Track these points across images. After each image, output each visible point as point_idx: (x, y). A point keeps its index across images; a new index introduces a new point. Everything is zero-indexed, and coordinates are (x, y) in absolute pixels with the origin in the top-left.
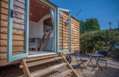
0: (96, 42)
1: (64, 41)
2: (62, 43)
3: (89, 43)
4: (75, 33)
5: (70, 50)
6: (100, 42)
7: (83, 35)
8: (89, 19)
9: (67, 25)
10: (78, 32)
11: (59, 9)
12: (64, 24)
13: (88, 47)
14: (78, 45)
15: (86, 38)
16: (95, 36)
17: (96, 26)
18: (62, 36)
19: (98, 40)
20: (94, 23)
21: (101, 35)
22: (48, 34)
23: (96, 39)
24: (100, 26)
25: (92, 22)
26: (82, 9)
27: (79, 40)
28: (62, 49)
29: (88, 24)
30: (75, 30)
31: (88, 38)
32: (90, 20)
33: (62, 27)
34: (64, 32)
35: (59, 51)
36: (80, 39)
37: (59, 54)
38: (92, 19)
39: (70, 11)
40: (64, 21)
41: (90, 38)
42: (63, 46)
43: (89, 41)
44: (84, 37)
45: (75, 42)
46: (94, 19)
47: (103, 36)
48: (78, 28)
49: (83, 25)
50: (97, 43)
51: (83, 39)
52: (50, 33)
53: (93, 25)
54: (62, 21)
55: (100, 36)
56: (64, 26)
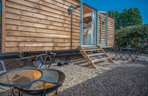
0: (131, 38)
1: (101, 37)
2: (100, 38)
3: (124, 40)
4: (111, 30)
5: (107, 44)
6: (136, 38)
7: (119, 31)
8: (127, 9)
9: (104, 24)
10: (113, 28)
11: (98, 12)
12: (102, 23)
13: (123, 44)
14: (113, 40)
15: (121, 35)
16: (131, 32)
17: (137, 18)
18: (100, 33)
19: (134, 37)
20: (134, 14)
21: (138, 31)
22: (86, 31)
23: (132, 35)
24: (142, 18)
25: (131, 13)
26: (117, 7)
27: (113, 36)
28: (100, 43)
29: (125, 15)
30: (110, 28)
31: (123, 35)
32: (129, 11)
33: (101, 26)
34: (102, 30)
35: (98, 44)
36: (115, 36)
37: (98, 46)
38: (130, 10)
39: (107, 13)
40: (102, 20)
41: (125, 35)
42: (100, 41)
43: (125, 37)
44: (119, 33)
45: (110, 38)
46: (134, 9)
47: (139, 32)
48: (113, 25)
49: (118, 17)
50: (133, 39)
51: (118, 35)
52: (88, 30)
53: (132, 17)
54: (101, 21)
55: (136, 32)
56: (102, 25)
